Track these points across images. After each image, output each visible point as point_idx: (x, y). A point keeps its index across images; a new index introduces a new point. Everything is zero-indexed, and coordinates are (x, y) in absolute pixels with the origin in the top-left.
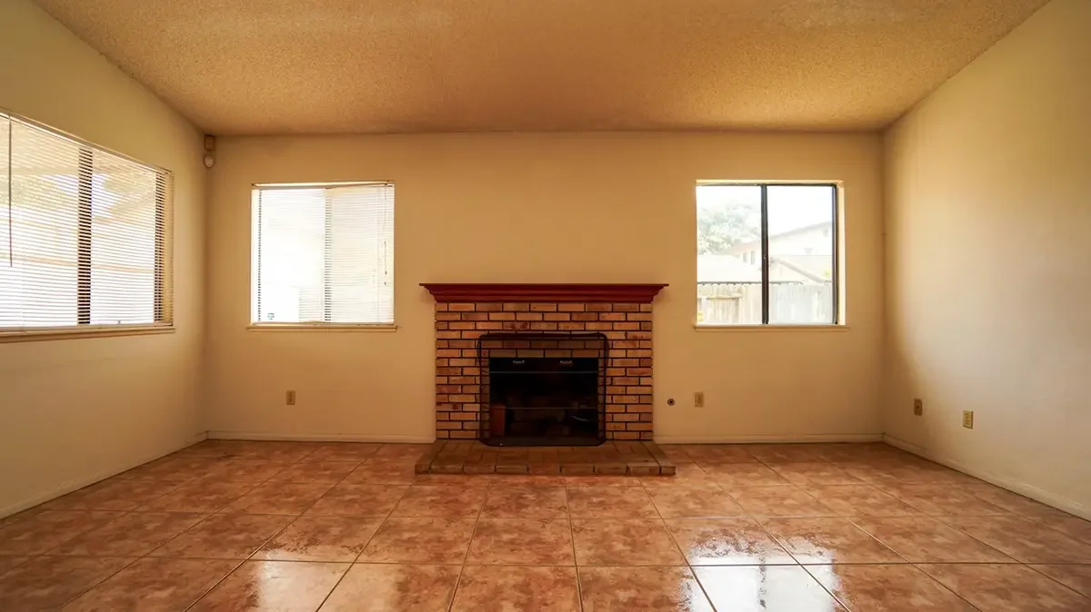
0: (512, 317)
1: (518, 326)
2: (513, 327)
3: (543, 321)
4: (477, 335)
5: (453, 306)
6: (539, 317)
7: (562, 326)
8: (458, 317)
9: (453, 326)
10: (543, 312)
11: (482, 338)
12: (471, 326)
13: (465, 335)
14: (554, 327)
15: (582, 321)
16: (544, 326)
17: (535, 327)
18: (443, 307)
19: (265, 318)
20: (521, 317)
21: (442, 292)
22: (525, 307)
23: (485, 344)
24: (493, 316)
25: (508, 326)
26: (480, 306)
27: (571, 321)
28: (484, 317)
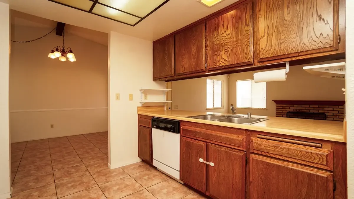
0: (296, 108)
1: (298, 110)
2: (296, 110)
3: (305, 109)
4: (286, 112)
5: (280, 105)
6: (304, 108)
7: (311, 111)
8: (281, 108)
9: (280, 109)
10: (305, 107)
11: (287, 113)
12: (285, 110)
13: (283, 112)
14: (309, 111)
15: (317, 110)
16: (305, 111)
17: (302, 111)
18: (278, 105)
19: (239, 107)
20: (298, 108)
21: (277, 102)
22: (300, 106)
23: (288, 114)
24: (290, 108)
25: (295, 110)
26: (287, 105)
27: (314, 110)
28: (288, 108)
